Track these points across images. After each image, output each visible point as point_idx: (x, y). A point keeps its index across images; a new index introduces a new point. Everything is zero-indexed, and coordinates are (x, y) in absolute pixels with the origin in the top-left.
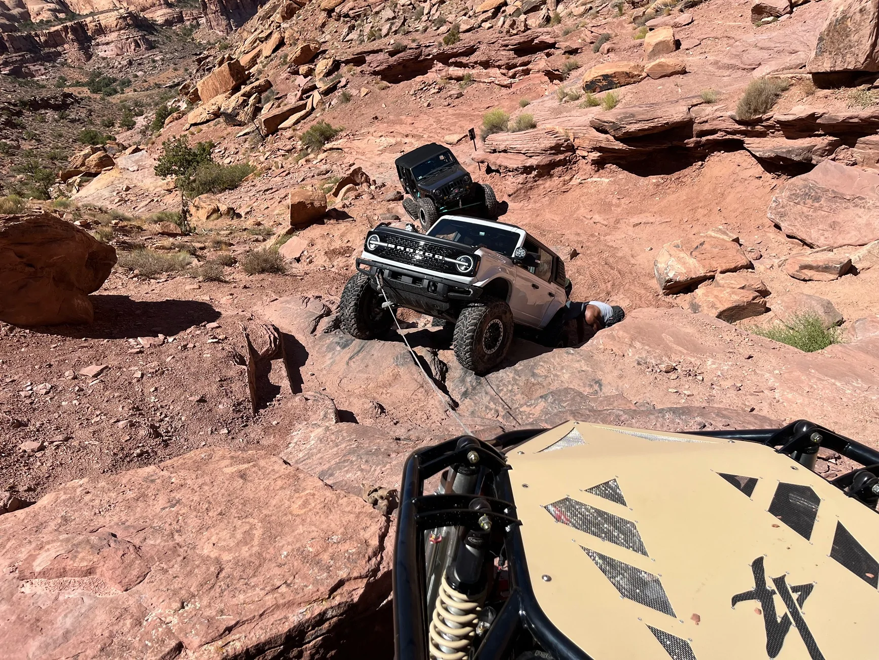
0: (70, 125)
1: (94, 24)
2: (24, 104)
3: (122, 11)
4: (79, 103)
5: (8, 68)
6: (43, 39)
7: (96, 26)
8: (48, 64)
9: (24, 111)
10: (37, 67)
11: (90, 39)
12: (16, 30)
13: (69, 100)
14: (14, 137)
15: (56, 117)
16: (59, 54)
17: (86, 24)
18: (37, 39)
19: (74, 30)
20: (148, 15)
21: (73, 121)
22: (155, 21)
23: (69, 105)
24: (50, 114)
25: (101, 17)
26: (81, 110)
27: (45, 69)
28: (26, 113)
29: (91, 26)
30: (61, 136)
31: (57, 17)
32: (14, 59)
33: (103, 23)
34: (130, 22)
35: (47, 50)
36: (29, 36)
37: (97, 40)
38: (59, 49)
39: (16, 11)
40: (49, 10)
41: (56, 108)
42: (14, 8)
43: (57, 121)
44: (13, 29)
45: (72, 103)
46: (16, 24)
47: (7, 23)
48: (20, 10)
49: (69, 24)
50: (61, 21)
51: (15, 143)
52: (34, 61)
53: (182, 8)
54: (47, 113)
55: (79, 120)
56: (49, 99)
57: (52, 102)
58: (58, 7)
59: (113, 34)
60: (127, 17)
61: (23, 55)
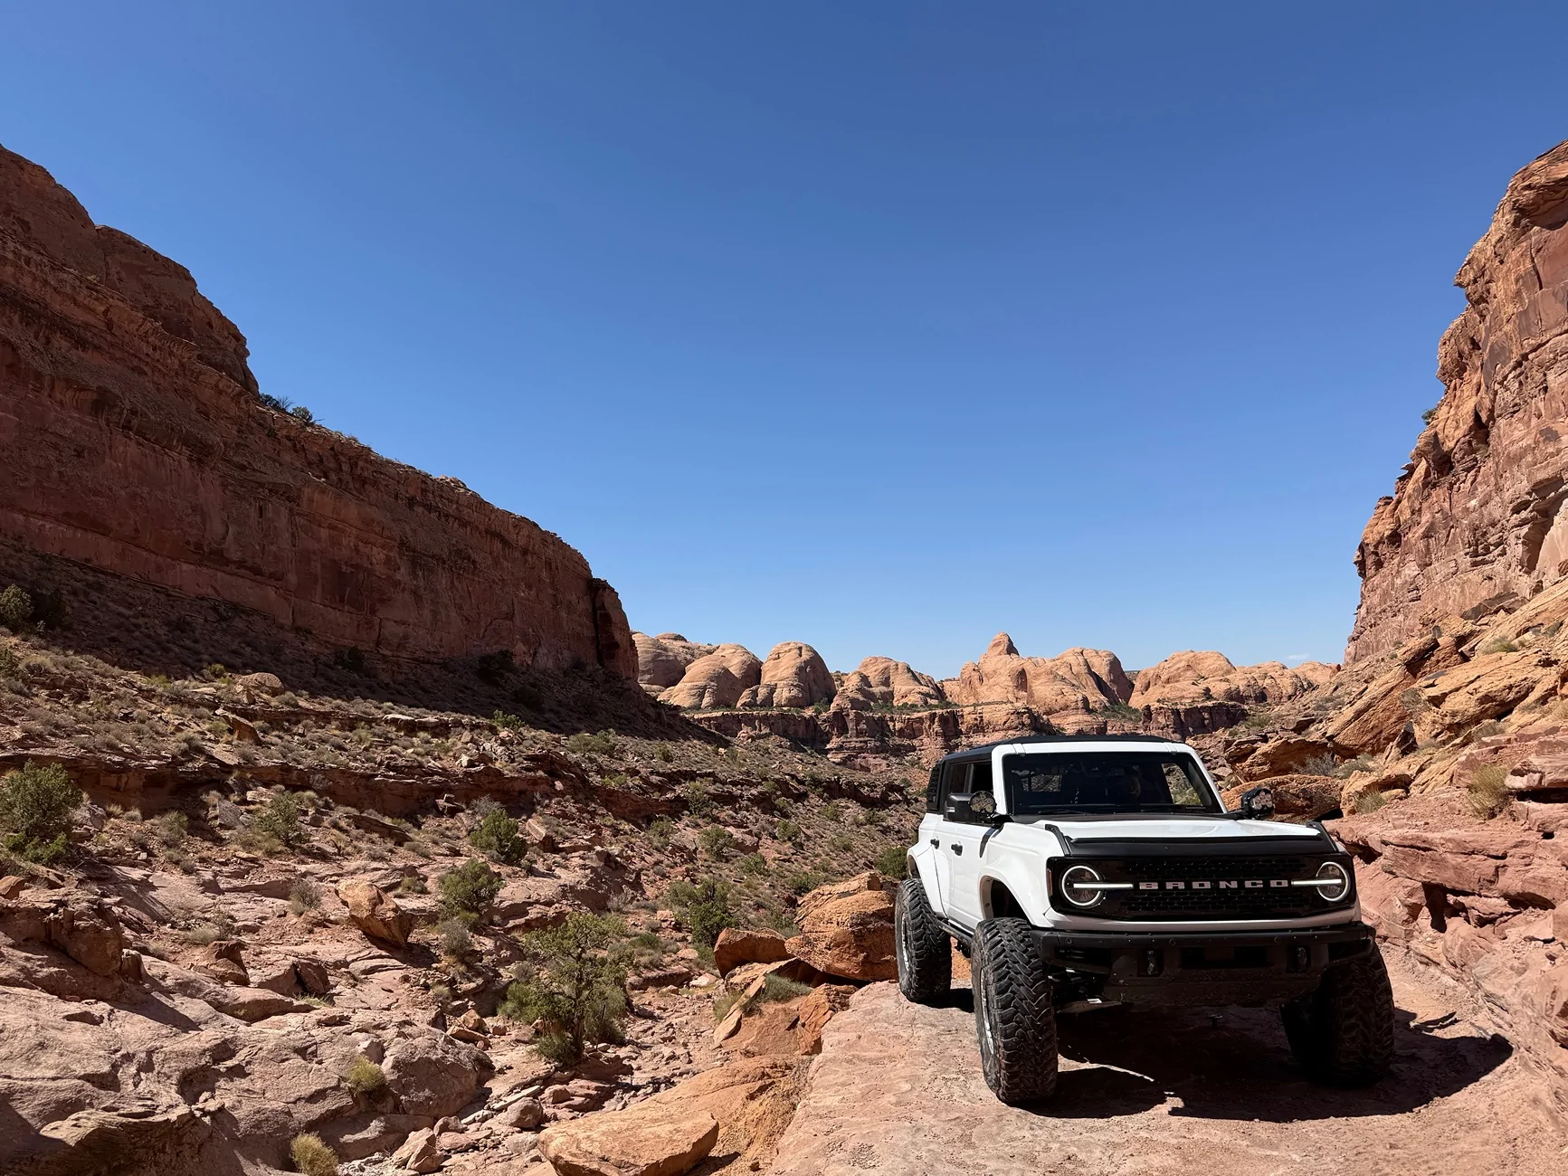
0: (878, 836)
1: (974, 716)
2: (816, 782)
3: (1019, 704)
4: (909, 803)
5: (841, 755)
6: (898, 725)
7: (976, 719)
8: (893, 759)
9: (812, 795)
10: (878, 761)
11: (959, 734)
12: (869, 708)
13: (896, 796)
14: (755, 829)
15: (861, 817)
16: (913, 749)
17: (962, 716)
18: (891, 724)
19: (943, 720)
20: (1054, 721)
21: (886, 831)
22: (1063, 729)
23: (891, 803)
24: (853, 810)
25: (987, 709)
26: (909, 816)
27: (888, 765)
28: (814, 799)
29: (969, 719)
30: (847, 848)
31: (926, 702)
32: (853, 745)
33: (986, 717)
34: (1027, 721)
35: (898, 741)
36: (882, 719)
37: (971, 740)
38: (916, 742)
39: (877, 690)
40: (919, 693)
41: (866, 802)
42: (878, 686)
43: (860, 825)
44: (866, 707)
45: (898, 802)
46: (872, 704)
47: (861, 699)
48: (884, 689)
49: (939, 711)
50: (931, 707)
51: (749, 840)
52: (876, 751)
53: (1108, 717)
54: (848, 808)
55: (899, 832)
56: (861, 785)
57: (865, 791)
58: (932, 692)
59: (996, 734)
60: (1024, 713)
61: (866, 742)
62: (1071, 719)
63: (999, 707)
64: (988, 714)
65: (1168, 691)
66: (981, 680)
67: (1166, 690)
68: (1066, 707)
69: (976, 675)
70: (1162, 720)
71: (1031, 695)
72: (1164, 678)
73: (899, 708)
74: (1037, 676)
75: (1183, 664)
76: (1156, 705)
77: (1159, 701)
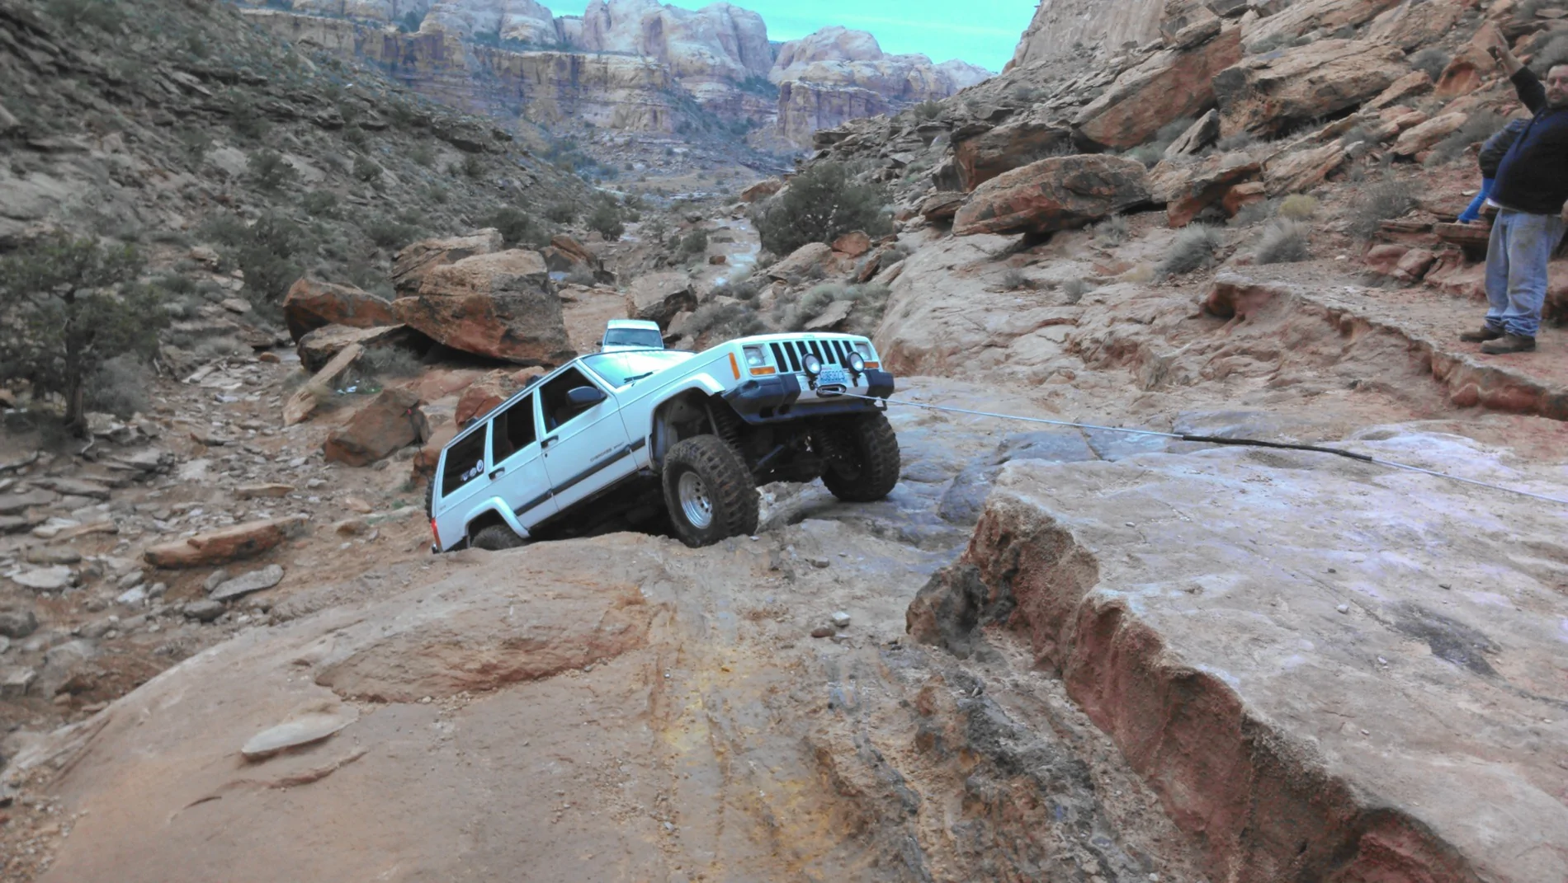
62: (705, 86)
63: (628, 59)
64: (615, 64)
65: (811, 69)
66: (609, 23)
67: (810, 68)
68: (701, 72)
69: (602, 18)
70: (800, 100)
71: (664, 51)
72: (809, 53)
73: (507, 42)
74: (674, 29)
75: (832, 40)
76: (796, 83)
77: (801, 79)
